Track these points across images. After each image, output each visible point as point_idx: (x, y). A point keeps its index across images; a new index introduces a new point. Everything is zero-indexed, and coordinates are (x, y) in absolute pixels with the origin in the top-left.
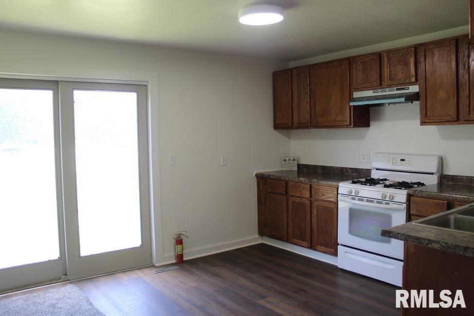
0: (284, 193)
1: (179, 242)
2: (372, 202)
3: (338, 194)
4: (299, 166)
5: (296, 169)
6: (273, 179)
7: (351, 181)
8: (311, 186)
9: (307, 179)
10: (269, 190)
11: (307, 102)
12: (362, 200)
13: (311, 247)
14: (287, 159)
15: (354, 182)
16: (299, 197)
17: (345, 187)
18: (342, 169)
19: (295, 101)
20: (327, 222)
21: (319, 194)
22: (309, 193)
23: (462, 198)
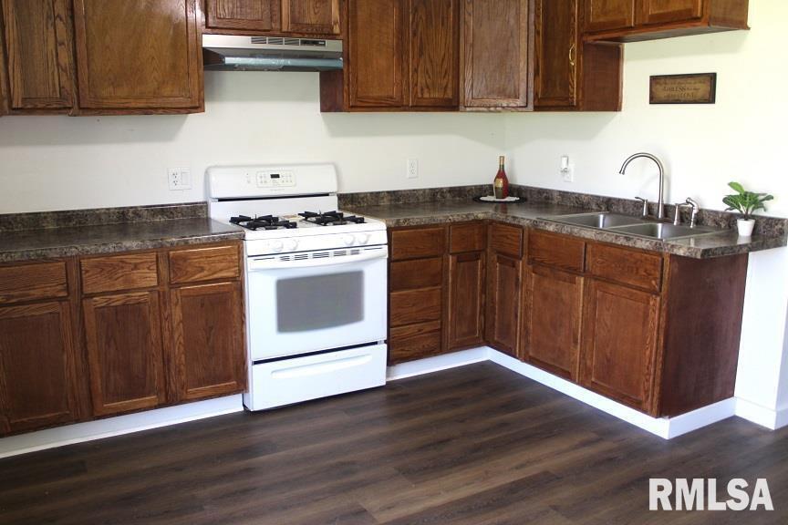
2: (326, 255)
8: (157, 255)
9: (148, 242)
12: (305, 257)
16: (121, 292)
20: (211, 328)
21: (189, 269)
22: (155, 275)
23: (460, 219)
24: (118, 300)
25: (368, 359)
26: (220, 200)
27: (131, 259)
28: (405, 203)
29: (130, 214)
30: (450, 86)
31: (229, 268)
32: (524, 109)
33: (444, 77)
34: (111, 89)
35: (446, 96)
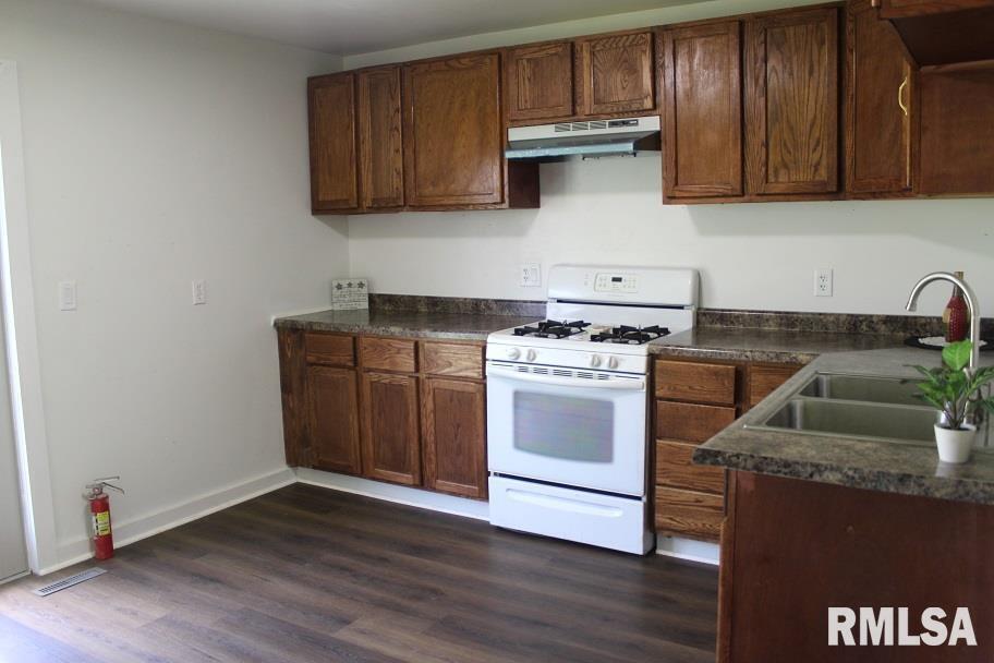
0: (351, 364)
1: (100, 505)
2: (568, 374)
3: (484, 360)
4: (372, 298)
5: (365, 305)
6: (321, 332)
7: (512, 330)
8: (416, 344)
9: (407, 331)
10: (311, 359)
11: (397, 151)
12: (544, 372)
13: (422, 484)
14: (344, 283)
15: (518, 333)
16: (387, 371)
17: (501, 344)
18: (477, 303)
19: (367, 148)
20: (459, 426)
21: (439, 362)
22: (413, 362)
23: (765, 358)
24: (386, 379)
25: (617, 514)
26: (559, 301)
30: (824, 162)
31: (474, 368)
33: (815, 150)
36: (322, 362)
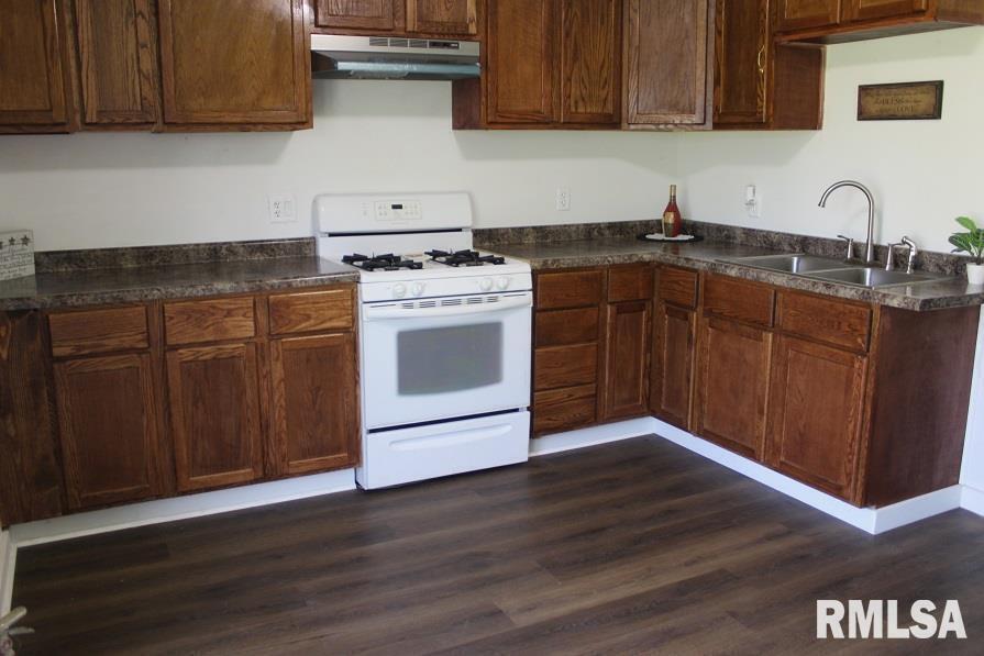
0: (143, 345)
2: (458, 303)
3: (355, 303)
5: (31, 270)
6: (82, 309)
8: (254, 299)
9: (244, 284)
12: (432, 305)
13: (267, 475)
14: (6, 240)
18: (215, 248)
20: (319, 388)
21: (293, 317)
22: (252, 324)
23: (621, 260)
24: (208, 353)
26: (331, 235)
27: (224, 304)
28: (554, 242)
29: (224, 251)
30: (610, 98)
31: (341, 316)
32: (701, 127)
33: (604, 87)
34: (202, 100)
35: (605, 111)
36: (87, 352)
